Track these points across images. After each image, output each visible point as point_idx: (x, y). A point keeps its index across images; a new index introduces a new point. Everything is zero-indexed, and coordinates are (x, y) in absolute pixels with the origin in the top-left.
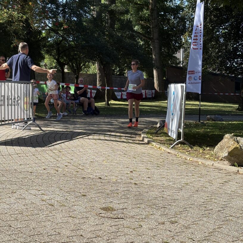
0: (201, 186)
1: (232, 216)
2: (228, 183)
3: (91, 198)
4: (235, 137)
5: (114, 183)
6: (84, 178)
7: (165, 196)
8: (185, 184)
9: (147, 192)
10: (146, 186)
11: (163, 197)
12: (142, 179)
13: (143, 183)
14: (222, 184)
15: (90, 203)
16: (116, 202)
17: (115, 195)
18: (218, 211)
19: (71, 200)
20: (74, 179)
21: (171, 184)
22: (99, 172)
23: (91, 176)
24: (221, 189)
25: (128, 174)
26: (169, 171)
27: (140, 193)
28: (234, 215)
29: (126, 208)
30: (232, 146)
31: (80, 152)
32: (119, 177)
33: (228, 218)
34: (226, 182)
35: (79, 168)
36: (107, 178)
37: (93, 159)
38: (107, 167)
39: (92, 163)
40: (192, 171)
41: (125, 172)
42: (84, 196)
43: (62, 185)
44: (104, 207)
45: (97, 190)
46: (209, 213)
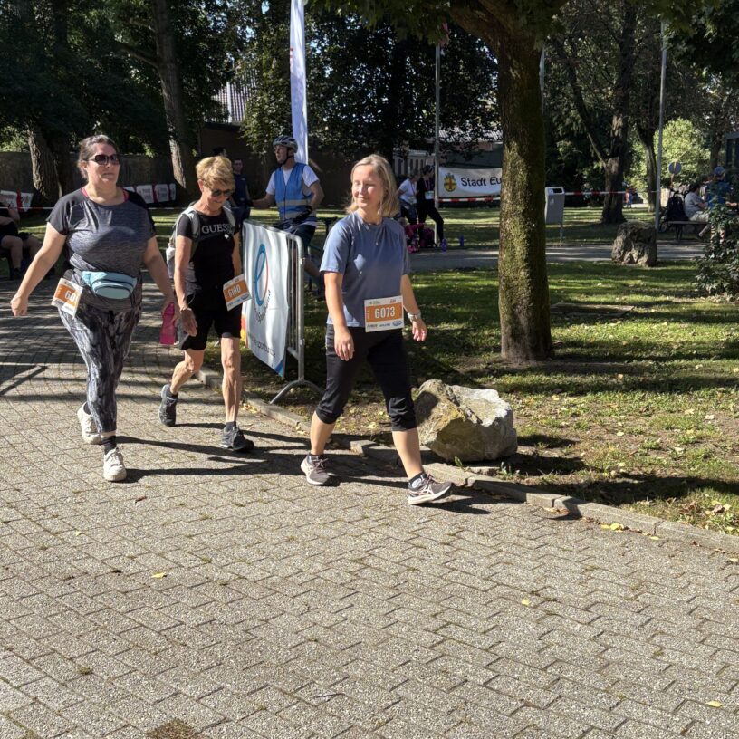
0: (398, 563)
1: (527, 705)
2: (459, 538)
3: (111, 680)
4: (448, 387)
5: (161, 591)
6: (70, 578)
7: (320, 633)
8: (356, 561)
9: (267, 621)
10: (255, 592)
11: (316, 641)
12: (236, 554)
13: (243, 577)
14: (448, 544)
15: (111, 709)
16: (188, 693)
17: (180, 652)
18: (485, 685)
19: (49, 704)
20: (39, 586)
21: (320, 567)
22: (106, 540)
23: (88, 565)
24: (453, 569)
25: (190, 537)
26: (297, 508)
27: (246, 631)
28: (529, 695)
29: (226, 720)
30: (444, 416)
31: (35, 449)
32: (169, 556)
33: (519, 714)
34: (454, 535)
35: (45, 530)
36: (138, 568)
37: (78, 477)
38: (123, 512)
39: (79, 498)
40: (355, 497)
41: (182, 529)
42: (87, 674)
43: (8, 621)
44: (159, 725)
45: (119, 634)
46: (466, 703)
